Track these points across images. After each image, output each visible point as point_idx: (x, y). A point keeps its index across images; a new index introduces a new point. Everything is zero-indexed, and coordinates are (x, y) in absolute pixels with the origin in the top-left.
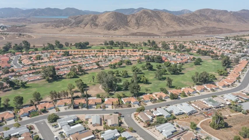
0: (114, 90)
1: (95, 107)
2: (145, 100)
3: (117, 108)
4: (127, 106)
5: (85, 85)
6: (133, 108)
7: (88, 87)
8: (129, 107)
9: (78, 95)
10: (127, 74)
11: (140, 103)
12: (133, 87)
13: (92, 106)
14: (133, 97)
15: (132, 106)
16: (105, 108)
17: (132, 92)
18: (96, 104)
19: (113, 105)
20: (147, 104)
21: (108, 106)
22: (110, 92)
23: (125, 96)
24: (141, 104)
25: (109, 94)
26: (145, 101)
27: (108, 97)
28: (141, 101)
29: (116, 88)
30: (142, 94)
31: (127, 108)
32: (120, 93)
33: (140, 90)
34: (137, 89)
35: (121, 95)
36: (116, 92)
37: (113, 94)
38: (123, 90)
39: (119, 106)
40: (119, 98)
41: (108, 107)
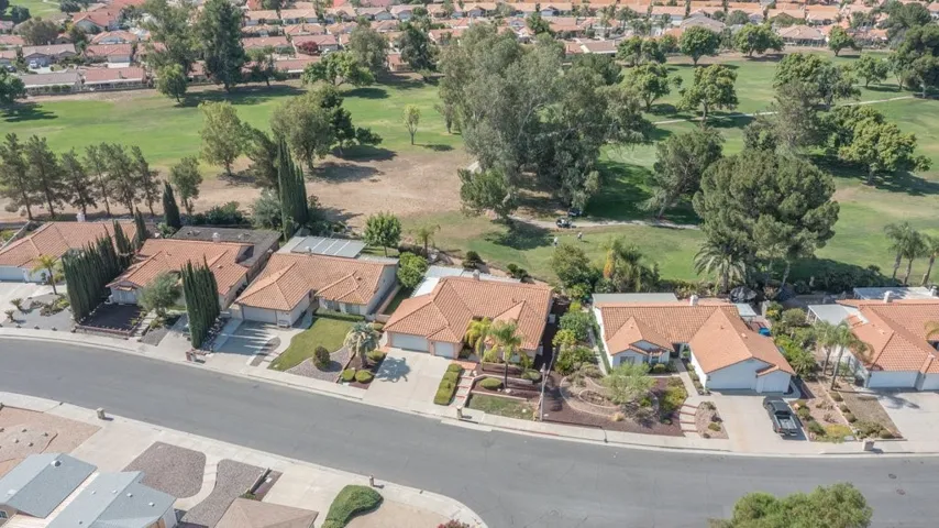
0: (565, 206)
1: (284, 338)
2: (874, 367)
3: (492, 408)
4: (630, 409)
5: (365, 135)
6: (692, 441)
7: (387, 155)
8: (646, 424)
9: (235, 204)
10: (728, 97)
11: (806, 395)
12: (751, 192)
13: (261, 324)
14: (726, 292)
15: (686, 417)
16: (363, 374)
17: (727, 248)
18: (309, 314)
19: (466, 350)
20: (899, 417)
21: (412, 359)
22: (519, 215)
23: (640, 278)
24: (819, 416)
25: (504, 230)
26: (879, 379)
27: (474, 262)
28: (813, 371)
29: (581, 186)
30: (842, 282)
31: (619, 426)
32: (598, 240)
33: (825, 235)
34: (796, 219)
35: (602, 260)
36: (579, 224)
37: (538, 238)
38: (654, 216)
39: (530, 391)
40: (577, 290)
41: (400, 370)
